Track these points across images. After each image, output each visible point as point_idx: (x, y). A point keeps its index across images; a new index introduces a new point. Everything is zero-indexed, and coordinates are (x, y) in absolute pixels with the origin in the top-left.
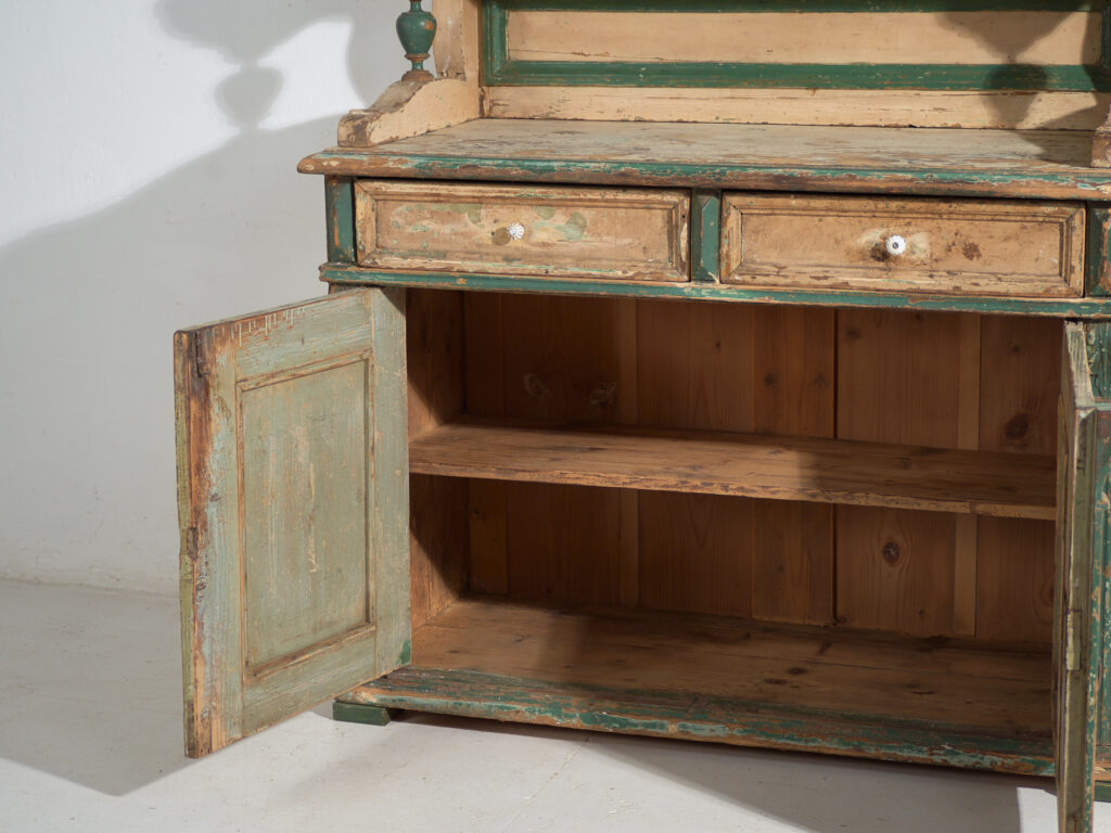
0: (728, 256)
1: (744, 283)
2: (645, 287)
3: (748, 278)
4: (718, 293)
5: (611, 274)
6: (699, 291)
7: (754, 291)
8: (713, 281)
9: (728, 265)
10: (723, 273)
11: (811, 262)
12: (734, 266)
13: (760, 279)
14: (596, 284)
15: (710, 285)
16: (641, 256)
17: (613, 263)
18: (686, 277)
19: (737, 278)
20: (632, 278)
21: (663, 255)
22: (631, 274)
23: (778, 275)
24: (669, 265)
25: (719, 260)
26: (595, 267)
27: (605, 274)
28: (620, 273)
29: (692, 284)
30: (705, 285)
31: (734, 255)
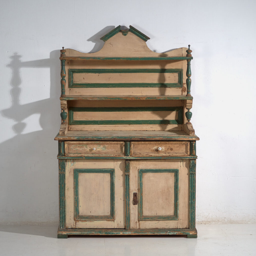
0: (131, 152)
1: (134, 156)
2: (117, 157)
3: (135, 155)
4: (130, 158)
5: (111, 156)
6: (127, 158)
7: (136, 157)
8: (129, 156)
9: (131, 153)
10: (131, 155)
11: (145, 152)
12: (132, 153)
13: (137, 155)
14: (109, 157)
15: (129, 157)
16: (116, 152)
17: (111, 154)
18: (124, 156)
19: (133, 155)
20: (115, 156)
21: (120, 152)
22: (115, 155)
23: (140, 154)
24: (121, 154)
25: (130, 152)
26: (108, 155)
27: (110, 155)
28: (113, 155)
29: (125, 157)
30: (128, 157)
31: (132, 151)
